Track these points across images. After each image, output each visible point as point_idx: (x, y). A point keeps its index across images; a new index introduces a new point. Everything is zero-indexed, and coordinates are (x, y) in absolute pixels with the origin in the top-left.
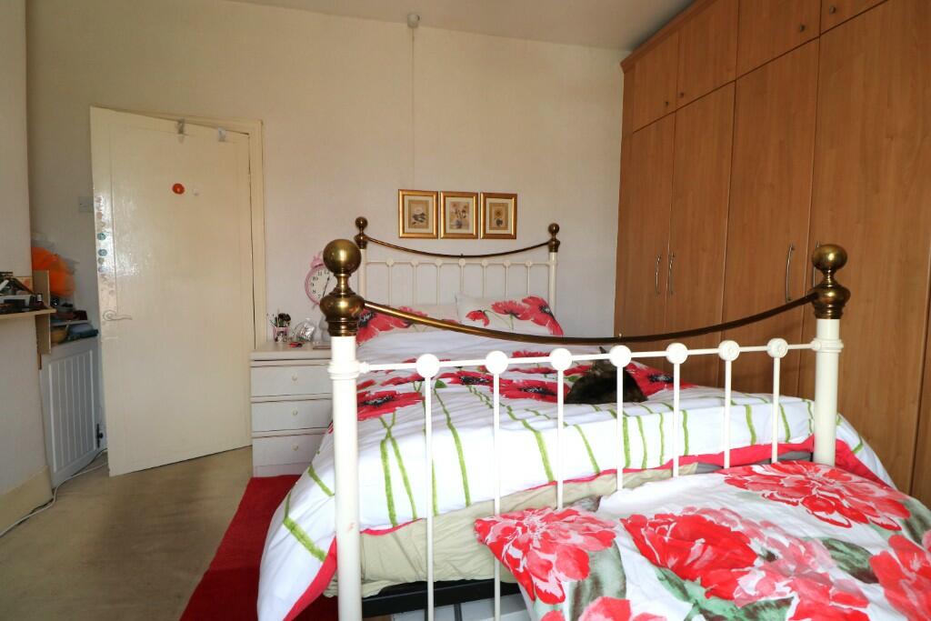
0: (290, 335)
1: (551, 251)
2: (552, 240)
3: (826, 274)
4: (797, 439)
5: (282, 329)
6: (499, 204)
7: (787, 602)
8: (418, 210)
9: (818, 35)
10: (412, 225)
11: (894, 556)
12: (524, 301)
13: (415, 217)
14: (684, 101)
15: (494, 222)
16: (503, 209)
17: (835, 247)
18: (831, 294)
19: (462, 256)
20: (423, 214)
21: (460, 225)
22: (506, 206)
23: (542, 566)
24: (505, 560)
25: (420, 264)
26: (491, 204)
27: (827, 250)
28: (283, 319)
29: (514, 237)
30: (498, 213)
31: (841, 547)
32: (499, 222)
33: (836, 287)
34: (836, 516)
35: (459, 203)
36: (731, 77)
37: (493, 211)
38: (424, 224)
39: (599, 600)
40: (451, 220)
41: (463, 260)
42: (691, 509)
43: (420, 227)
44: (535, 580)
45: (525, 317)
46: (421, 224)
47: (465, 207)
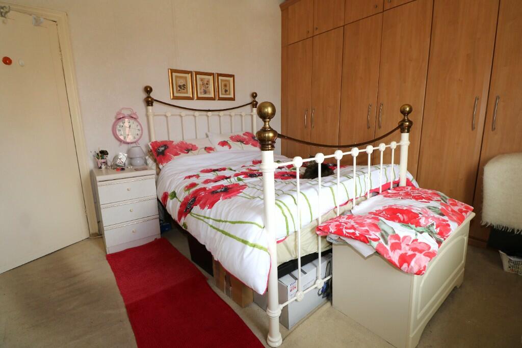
0: (109, 164)
1: (254, 107)
2: (254, 101)
3: (405, 116)
4: (397, 180)
5: (103, 161)
6: (226, 80)
7: (433, 224)
8: (181, 82)
9: (382, 11)
10: (178, 91)
11: (444, 208)
12: (244, 134)
13: (180, 86)
14: (317, 32)
15: (224, 91)
16: (227, 83)
17: (409, 106)
18: (407, 124)
19: (209, 111)
20: (184, 85)
21: (205, 92)
22: (229, 81)
23: (365, 232)
24: (347, 234)
25: (186, 115)
26: (221, 80)
27: (406, 106)
28: (104, 153)
29: (233, 99)
30: (225, 86)
31: (432, 208)
32: (226, 91)
33: (409, 121)
34: (424, 200)
35: (204, 79)
36: (342, 24)
37: (223, 84)
38: (185, 91)
39: (389, 236)
40: (200, 89)
41: (210, 112)
42: (385, 207)
43: (182, 93)
44: (367, 236)
45: (247, 143)
46: (183, 91)
47: (208, 81)
